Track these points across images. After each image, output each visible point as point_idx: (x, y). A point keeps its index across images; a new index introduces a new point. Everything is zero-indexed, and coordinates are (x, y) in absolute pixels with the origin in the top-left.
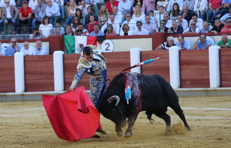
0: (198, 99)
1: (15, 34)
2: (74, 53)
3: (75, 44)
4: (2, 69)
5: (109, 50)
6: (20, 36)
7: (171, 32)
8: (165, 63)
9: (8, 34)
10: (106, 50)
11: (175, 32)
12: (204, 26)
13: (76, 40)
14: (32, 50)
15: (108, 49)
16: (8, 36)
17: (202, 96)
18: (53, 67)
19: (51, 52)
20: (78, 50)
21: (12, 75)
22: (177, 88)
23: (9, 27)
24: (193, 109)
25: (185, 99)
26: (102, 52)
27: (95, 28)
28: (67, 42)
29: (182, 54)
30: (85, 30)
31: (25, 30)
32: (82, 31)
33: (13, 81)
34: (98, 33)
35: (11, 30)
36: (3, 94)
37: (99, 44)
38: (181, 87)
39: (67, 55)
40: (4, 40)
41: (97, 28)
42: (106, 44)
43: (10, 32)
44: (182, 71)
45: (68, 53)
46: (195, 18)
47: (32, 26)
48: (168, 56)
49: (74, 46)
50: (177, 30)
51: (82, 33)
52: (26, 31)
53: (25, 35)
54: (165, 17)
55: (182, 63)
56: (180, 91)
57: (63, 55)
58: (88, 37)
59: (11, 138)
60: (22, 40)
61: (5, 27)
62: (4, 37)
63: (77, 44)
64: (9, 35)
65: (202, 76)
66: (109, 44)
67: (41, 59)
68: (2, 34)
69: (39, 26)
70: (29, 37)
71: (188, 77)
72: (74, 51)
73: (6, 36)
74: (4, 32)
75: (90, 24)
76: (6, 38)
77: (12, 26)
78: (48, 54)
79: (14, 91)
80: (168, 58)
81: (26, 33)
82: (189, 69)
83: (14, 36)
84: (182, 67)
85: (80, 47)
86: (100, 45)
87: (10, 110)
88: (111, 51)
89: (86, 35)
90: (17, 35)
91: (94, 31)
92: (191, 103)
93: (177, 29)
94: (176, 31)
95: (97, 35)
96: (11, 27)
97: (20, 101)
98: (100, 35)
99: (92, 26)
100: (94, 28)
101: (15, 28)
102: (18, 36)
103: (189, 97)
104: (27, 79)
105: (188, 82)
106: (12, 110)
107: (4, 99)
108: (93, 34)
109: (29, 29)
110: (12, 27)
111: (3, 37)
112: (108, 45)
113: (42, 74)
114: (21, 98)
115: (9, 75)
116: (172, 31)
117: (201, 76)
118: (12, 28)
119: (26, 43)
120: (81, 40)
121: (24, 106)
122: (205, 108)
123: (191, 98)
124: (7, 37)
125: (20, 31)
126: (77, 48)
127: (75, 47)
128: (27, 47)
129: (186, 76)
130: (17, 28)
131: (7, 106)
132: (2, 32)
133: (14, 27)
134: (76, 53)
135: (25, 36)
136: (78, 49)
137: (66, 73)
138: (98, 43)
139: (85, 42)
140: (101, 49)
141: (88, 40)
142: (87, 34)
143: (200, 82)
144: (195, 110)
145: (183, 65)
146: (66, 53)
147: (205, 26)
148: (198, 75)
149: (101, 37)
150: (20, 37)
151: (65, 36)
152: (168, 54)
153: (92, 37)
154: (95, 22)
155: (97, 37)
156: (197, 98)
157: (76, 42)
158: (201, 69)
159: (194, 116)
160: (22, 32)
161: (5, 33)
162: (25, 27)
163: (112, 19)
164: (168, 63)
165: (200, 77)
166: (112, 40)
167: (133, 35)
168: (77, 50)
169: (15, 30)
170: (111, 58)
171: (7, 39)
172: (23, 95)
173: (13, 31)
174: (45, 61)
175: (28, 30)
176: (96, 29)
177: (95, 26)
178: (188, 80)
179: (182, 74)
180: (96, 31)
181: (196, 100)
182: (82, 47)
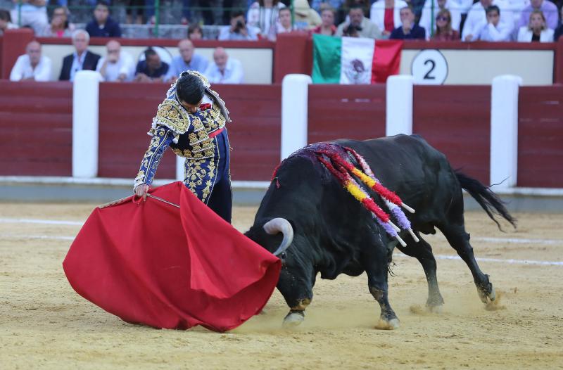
1: (186, 24)
5: (433, 78)
9: (163, 24)
10: (426, 77)
13: (344, 47)
15: (431, 75)
16: (163, 30)
19: (277, 78)
20: (349, 76)
26: (416, 84)
35: (173, 13)
40: (153, 38)
42: (426, 63)
43: (170, 19)
57: (309, 87)
62: (154, 31)
63: (346, 59)
64: (168, 27)
66: (433, 62)
68: (152, 23)
70: (217, 33)
72: (339, 77)
73: (158, 29)
76: (158, 34)
78: (269, 81)
79: (173, 176)
85: (353, 67)
88: (437, 82)
96: (172, 6)
101: (187, 8)
110: (178, 6)
111: (150, 30)
112: (430, 65)
113: (250, 134)
118: (175, 8)
124: (160, 32)
126: (347, 71)
127: (340, 67)
132: (154, 19)
133: (185, 5)
134: (342, 83)
136: (350, 72)
137: (314, 134)
139: (369, 55)
140: (412, 74)
151: (316, 37)
157: (344, 54)
166: (443, 52)
168: (346, 74)
169: (188, 14)
171: (160, 38)
174: (258, 99)
182: (359, 69)
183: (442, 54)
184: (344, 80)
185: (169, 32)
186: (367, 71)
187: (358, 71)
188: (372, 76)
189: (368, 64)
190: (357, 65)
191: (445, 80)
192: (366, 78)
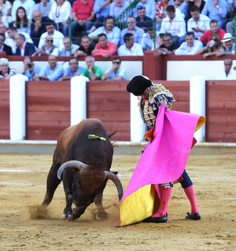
8: (3, 100)
12: (65, 44)
22: (21, 140)
25: (32, 157)
29: (30, 87)
38: (27, 138)
44: (30, 114)
46: (51, 28)
48: (7, 90)
55: (29, 101)
56: (25, 144)
65: (60, 122)
71: (37, 124)
80: (8, 92)
82: (40, 111)
84: (30, 108)
103: (39, 154)
105: (37, 131)
117: (58, 123)
129: (35, 121)
143: (56, 131)
145: (31, 105)
147: (67, 45)
148: (54, 121)
152: (8, 87)
158: (59, 112)
164: (8, 100)
165: (56, 124)
178: (37, 128)
179: (30, 119)
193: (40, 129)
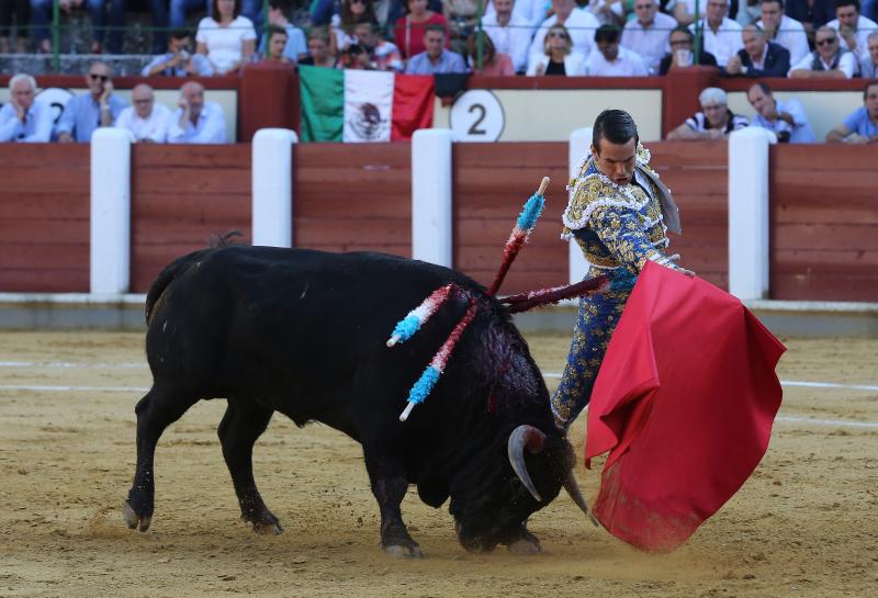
0: (842, 347)
1: (98, 52)
2: (337, 139)
3: (343, 102)
4: (40, 195)
5: (483, 132)
6: (116, 61)
7: (739, 69)
8: (711, 195)
9: (67, 52)
10: (473, 131)
11: (757, 71)
12: (872, 49)
13: (347, 85)
14: (165, 120)
15: (479, 128)
16: (67, 61)
17: (858, 337)
18: (248, 194)
19: (244, 133)
20: (357, 128)
21: (78, 220)
22: (758, 300)
23: (75, 21)
24: (817, 389)
26: (455, 140)
27: (432, 40)
28: (312, 94)
29: (782, 160)
30: (385, 48)
31: (141, 39)
32: (370, 50)
33: (84, 248)
34: (442, 61)
35: (82, 36)
36: (39, 297)
37: (444, 105)
38: (771, 294)
39: (308, 149)
40: (52, 74)
41: (439, 41)
42: (471, 109)
43: (77, 44)
44: (781, 231)
45: (312, 138)
46: (850, 15)
47: (166, 21)
48: (724, 167)
49: (338, 112)
50: (763, 61)
51: (374, 58)
52: (141, 44)
53: (137, 57)
54: (711, 7)
55: (779, 198)
56: (769, 311)
57: (294, 148)
58: (400, 75)
59: (67, 479)
60: (125, 79)
61: (56, 21)
62: (53, 64)
63: (352, 104)
64: (74, 57)
65: (861, 253)
66: (482, 108)
67: (203, 161)
68: (44, 52)
69: (196, 25)
71: (801, 257)
72: (341, 130)
73: (59, 60)
74: (52, 45)
75: (408, 24)
76: (59, 68)
77: (87, 20)
78: (232, 138)
79: (86, 289)
80: (725, 173)
81: (145, 52)
82: (808, 224)
83: (94, 60)
84: (782, 215)
85: (363, 116)
86: (446, 110)
87: (67, 365)
88: (490, 137)
89: (390, 69)
90: (107, 57)
91: (424, 54)
92: (809, 363)
93: (767, 59)
94: (758, 66)
95: (436, 70)
96: (80, 24)
97: (111, 330)
98: (449, 71)
99: (419, 31)
100: (427, 42)
101: (99, 28)
102: (107, 63)
103: (805, 338)
104: (141, 238)
105: (800, 277)
106: (74, 365)
107: (43, 317)
108: (420, 65)
109: (156, 34)
110: (88, 26)
111: (47, 62)
112: (477, 112)
113: (203, 221)
114: (114, 318)
115: (65, 220)
116: (745, 65)
117: (855, 254)
118: (85, 28)
119: (143, 90)
120: (370, 87)
121: (124, 350)
122: (867, 384)
123: (811, 343)
124: (62, 64)
125: (120, 42)
126: (354, 122)
127: (342, 116)
128: (144, 109)
129: (796, 251)
130: (108, 29)
131: (52, 349)
132: (46, 45)
133: (94, 24)
134: (346, 140)
135: (139, 61)
136: (358, 124)
137: (302, 220)
138: (438, 102)
139: (386, 96)
140: (450, 127)
141: (397, 89)
142: (396, 63)
143: (849, 277)
144: (826, 390)
145: (785, 207)
146: (305, 137)
147: (875, 51)
148: (846, 251)
149: (451, 76)
150: (118, 65)
151: (305, 70)
152: (725, 160)
153: (416, 77)
154: (429, 15)
155: (437, 77)
156: (837, 344)
157: (349, 97)
158: (858, 225)
159: (824, 414)
160: (126, 44)
161: (56, 49)
162: (138, 26)
163: (504, 8)
164: (725, 194)
165: (851, 258)
166: (497, 92)
167: (582, 73)
168: (352, 126)
169: (100, 36)
170: (489, 167)
171: (62, 74)
172: (121, 306)
173: (88, 43)
174: (217, 167)
175: (151, 37)
176: (435, 44)
177: (430, 34)
178: (801, 269)
179: (781, 242)
180: (431, 53)
181: (833, 351)
182: (373, 118)
183: (496, 97)
184: (350, 136)
185: (77, 65)
186: (385, 121)
187: (371, 122)
188: (392, 129)
189: (386, 112)
190: (370, 111)
191: (500, 135)
192: (384, 133)
193: (809, 270)
